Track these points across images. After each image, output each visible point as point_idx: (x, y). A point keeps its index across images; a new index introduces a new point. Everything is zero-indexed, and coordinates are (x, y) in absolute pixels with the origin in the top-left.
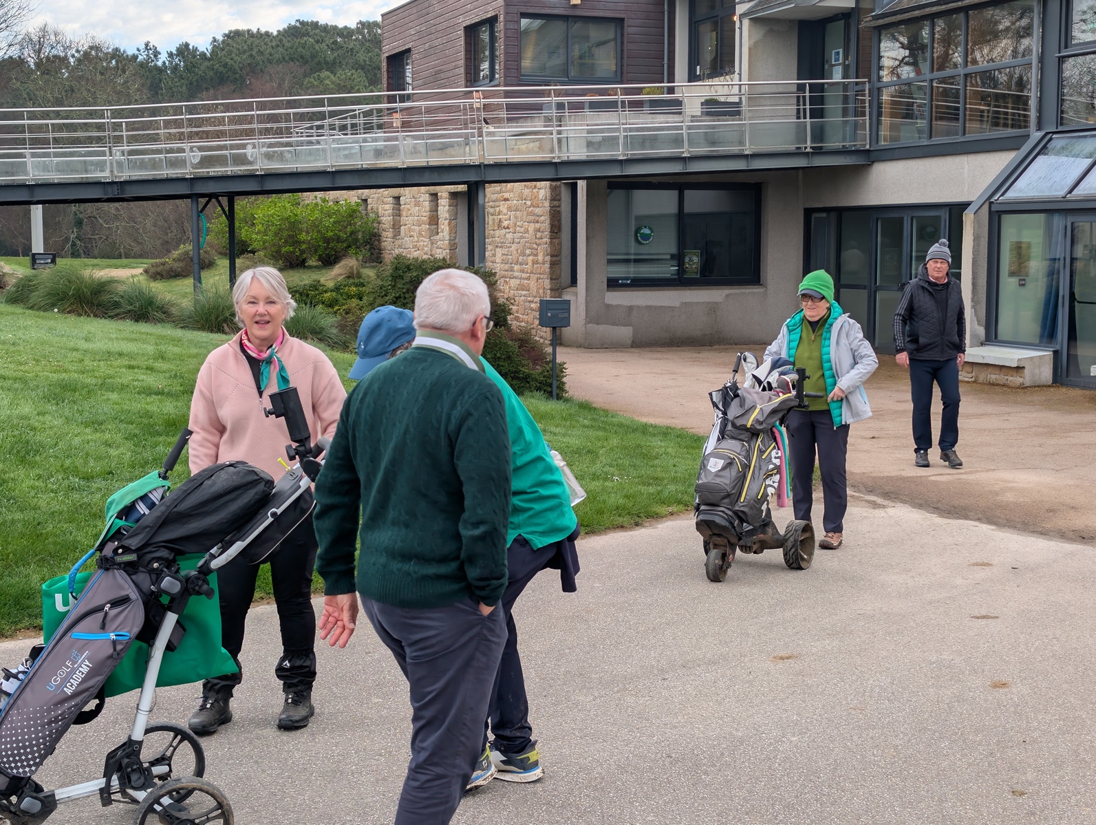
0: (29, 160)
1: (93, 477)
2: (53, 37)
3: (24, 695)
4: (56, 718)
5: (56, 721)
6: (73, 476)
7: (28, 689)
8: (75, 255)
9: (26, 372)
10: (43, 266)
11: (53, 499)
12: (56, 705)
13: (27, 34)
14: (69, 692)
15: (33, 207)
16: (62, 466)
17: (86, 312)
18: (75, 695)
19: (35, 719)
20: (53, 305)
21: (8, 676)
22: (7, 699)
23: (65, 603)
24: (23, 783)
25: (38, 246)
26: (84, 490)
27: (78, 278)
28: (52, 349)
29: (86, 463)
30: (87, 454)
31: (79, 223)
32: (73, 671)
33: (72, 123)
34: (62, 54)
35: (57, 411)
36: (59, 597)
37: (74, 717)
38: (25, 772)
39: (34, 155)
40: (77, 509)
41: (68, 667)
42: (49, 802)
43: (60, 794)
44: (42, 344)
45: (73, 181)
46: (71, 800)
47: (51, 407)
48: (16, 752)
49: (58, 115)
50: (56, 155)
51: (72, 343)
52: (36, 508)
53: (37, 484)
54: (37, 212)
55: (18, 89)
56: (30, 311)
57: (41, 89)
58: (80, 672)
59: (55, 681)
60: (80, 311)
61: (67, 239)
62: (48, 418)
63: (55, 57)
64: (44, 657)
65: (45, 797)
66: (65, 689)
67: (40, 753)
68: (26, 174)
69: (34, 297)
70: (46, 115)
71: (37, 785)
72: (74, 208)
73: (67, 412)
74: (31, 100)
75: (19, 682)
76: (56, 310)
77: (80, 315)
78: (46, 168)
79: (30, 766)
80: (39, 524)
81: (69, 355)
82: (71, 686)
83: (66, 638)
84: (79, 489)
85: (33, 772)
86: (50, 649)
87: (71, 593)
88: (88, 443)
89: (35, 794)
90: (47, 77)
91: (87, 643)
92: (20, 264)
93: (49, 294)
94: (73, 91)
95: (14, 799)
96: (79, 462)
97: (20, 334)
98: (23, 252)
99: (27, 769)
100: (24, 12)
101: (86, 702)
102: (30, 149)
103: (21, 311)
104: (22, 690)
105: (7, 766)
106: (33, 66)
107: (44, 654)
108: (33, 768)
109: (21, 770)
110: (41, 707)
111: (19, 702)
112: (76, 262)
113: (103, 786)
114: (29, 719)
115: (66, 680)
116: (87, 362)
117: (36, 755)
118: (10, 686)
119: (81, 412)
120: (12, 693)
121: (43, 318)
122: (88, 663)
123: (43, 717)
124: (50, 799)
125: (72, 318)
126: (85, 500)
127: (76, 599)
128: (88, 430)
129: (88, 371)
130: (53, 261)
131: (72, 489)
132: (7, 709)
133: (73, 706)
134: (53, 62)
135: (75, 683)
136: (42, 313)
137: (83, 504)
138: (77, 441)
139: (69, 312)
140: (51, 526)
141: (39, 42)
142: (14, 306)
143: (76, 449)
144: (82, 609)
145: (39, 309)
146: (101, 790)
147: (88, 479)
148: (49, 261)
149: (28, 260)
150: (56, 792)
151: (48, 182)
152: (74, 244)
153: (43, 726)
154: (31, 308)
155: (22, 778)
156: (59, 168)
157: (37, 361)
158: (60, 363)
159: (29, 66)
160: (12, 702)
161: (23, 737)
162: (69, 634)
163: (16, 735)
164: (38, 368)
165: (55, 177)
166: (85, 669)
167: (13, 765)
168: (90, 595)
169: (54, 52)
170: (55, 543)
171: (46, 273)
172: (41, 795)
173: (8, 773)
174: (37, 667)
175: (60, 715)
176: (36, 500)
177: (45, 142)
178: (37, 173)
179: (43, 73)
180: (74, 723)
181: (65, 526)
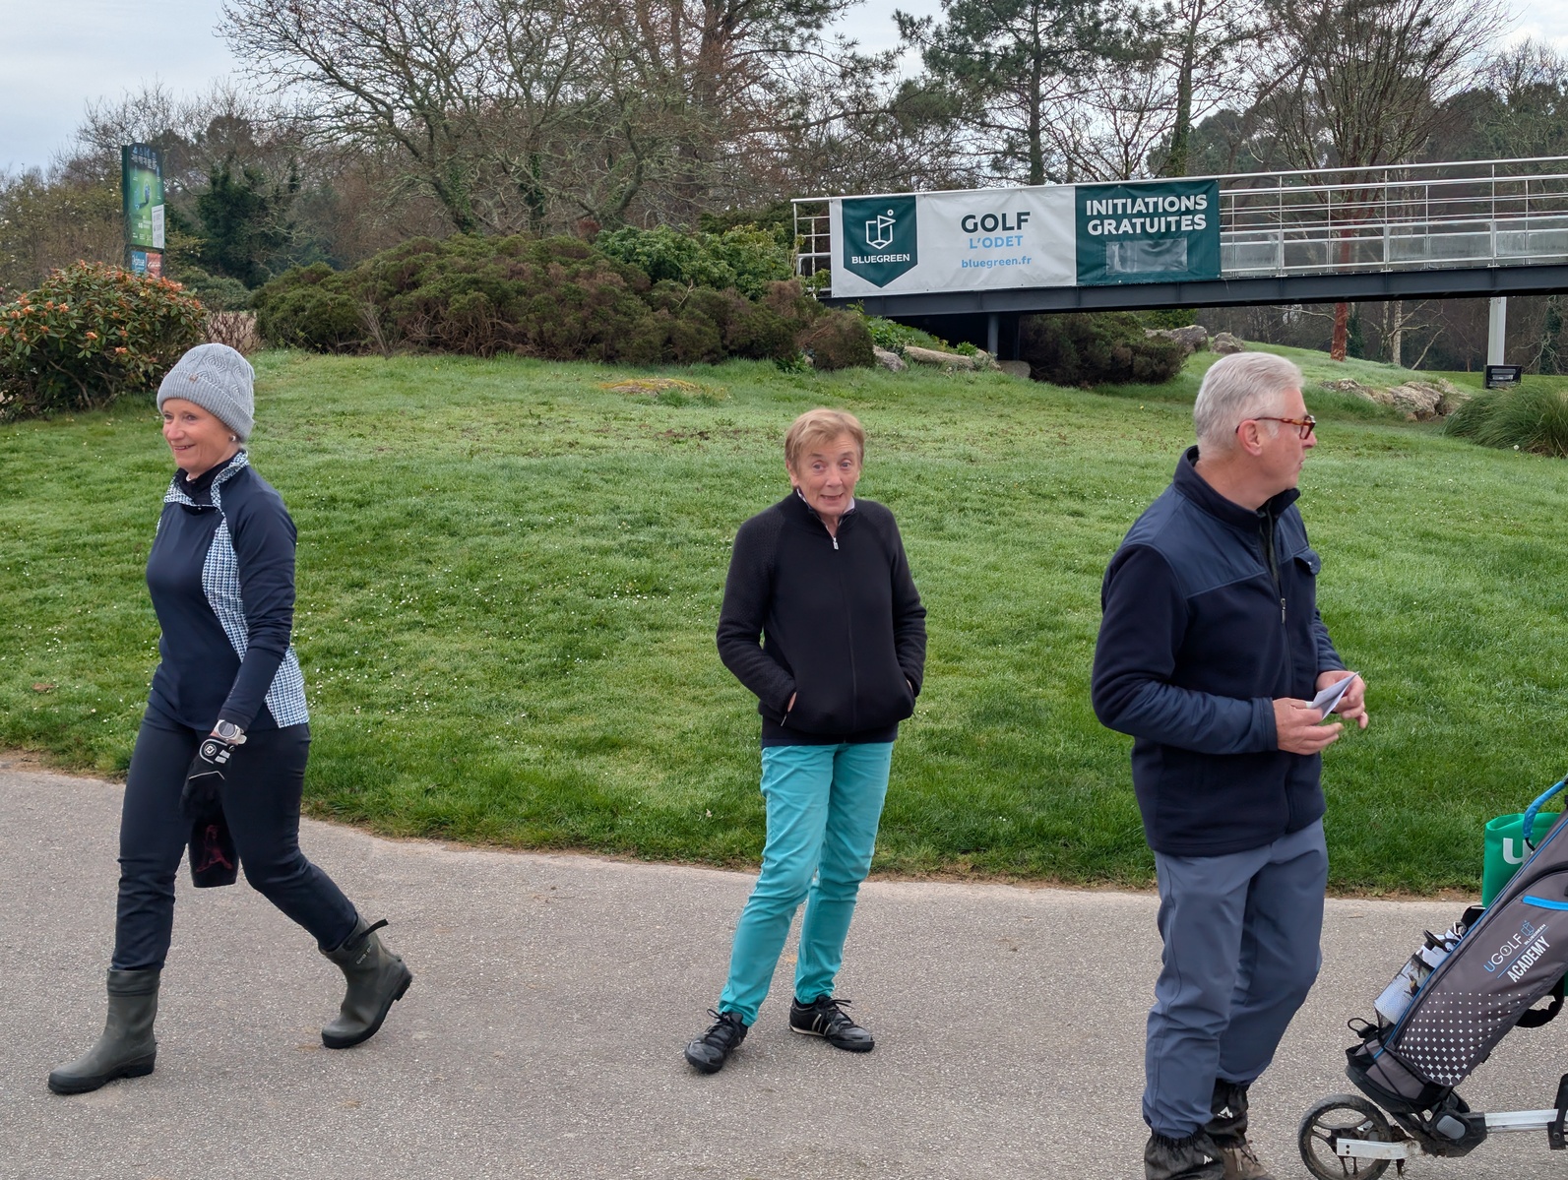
0: (1494, 234)
1: (1557, 686)
2: (1537, 58)
3: (1451, 973)
4: (1495, 1011)
5: (1494, 1016)
6: (1528, 681)
7: (1457, 966)
8: (1546, 370)
9: (1470, 531)
10: (1502, 384)
11: (1498, 711)
12: (1495, 992)
13: (1503, 56)
14: (1514, 978)
15: (1493, 300)
16: (1514, 666)
17: (1559, 451)
18: (1523, 983)
19: (1465, 1008)
20: (1513, 440)
21: (1432, 943)
22: (1427, 974)
23: (1517, 852)
24: (1443, 1094)
25: (1496, 356)
26: (1543, 704)
27: (1551, 403)
28: (1508, 501)
29: (1549, 665)
30: (1551, 653)
31: (1556, 325)
32: (1522, 950)
33: (1556, 180)
34: (1549, 82)
35: (1510, 589)
36: (1508, 843)
37: (1519, 1014)
38: (1445, 1079)
39: (1501, 226)
40: (1531, 728)
41: (1515, 943)
42: (1477, 1129)
43: (1493, 1120)
44: (1495, 493)
45: (1553, 262)
46: (1506, 1130)
47: (1503, 583)
48: (1444, 1050)
49: (1536, 168)
50: (1533, 225)
51: (1537, 494)
52: (1474, 722)
53: (1477, 687)
54: (1499, 307)
55: (1482, 134)
56: (1480, 448)
57: (1515, 133)
58: (1532, 952)
59: (1496, 960)
60: (1551, 449)
61: (1536, 348)
62: (1498, 597)
63: (1539, 85)
64: (1482, 924)
65: (1472, 1120)
66: (1509, 973)
67: (1468, 1056)
68: (1488, 252)
69: (1487, 428)
70: (1519, 169)
71: (1460, 1101)
72: (1549, 302)
73: (1524, 591)
74: (1499, 149)
75: (1445, 954)
76: (1516, 447)
77: (1550, 455)
78: (1516, 244)
79: (1453, 1072)
80: (1477, 744)
81: (1532, 510)
82: (1518, 970)
83: (1515, 902)
84: (1538, 701)
85: (1457, 1082)
86: (1491, 914)
87: (1527, 840)
88: (1553, 637)
89: (1457, 1114)
90: (1524, 115)
91: (1545, 914)
92: (1467, 382)
93: (1508, 423)
94: (1560, 133)
95: (1428, 1115)
96: (1539, 663)
97: (1464, 478)
98: (1471, 365)
99: (1449, 1076)
100: (1501, 24)
101: (1538, 997)
102: (1496, 217)
103: (1467, 446)
104: (1450, 964)
105: (1422, 1066)
106: (1505, 100)
107: (1483, 920)
108: (1458, 1076)
109: (1441, 1076)
110: (1475, 993)
111: (1444, 981)
112: (1550, 380)
113: (1554, 1119)
114: (1456, 1007)
115: (1511, 960)
116: (1557, 522)
117: (1464, 1058)
118: (1435, 958)
119: (1545, 593)
120: (1435, 966)
121: (1496, 457)
122: (1544, 942)
123: (1475, 1008)
124: (1478, 1124)
125: (1538, 460)
126: (1545, 717)
127: (1533, 849)
128: (1554, 619)
129: (1558, 535)
130: (1517, 378)
131: (1526, 699)
132: (1427, 988)
133: (1520, 999)
134: (1535, 93)
135: (1524, 967)
136: (1496, 450)
137: (1541, 722)
138: (1537, 632)
139: (1534, 451)
140: (1494, 749)
141: (1518, 65)
142: (1457, 439)
143: (1534, 643)
144: (1540, 862)
145: (1492, 445)
146: (1550, 1125)
147: (1550, 688)
148: (1511, 377)
149: (1480, 376)
150: (1487, 1116)
151: (1518, 264)
152: (1545, 355)
153: (1475, 1020)
154: (1482, 443)
155: (1442, 1088)
156: (1536, 244)
157: (1486, 517)
158: (1519, 522)
159: (1500, 101)
160: (1434, 979)
161: (1447, 1031)
162: (1519, 897)
163: (1438, 1026)
164: (1488, 527)
165: (1529, 257)
166: (1539, 950)
167: (1430, 1067)
168: (1553, 844)
169: (1538, 79)
170: (1498, 773)
171: (1505, 394)
172: (1466, 1116)
173: (1424, 1078)
174: (1472, 936)
175: (1500, 1008)
176: (1475, 710)
177: (1517, 208)
178: (1503, 252)
179: (1519, 111)
180: (1518, 1024)
181: (1514, 750)
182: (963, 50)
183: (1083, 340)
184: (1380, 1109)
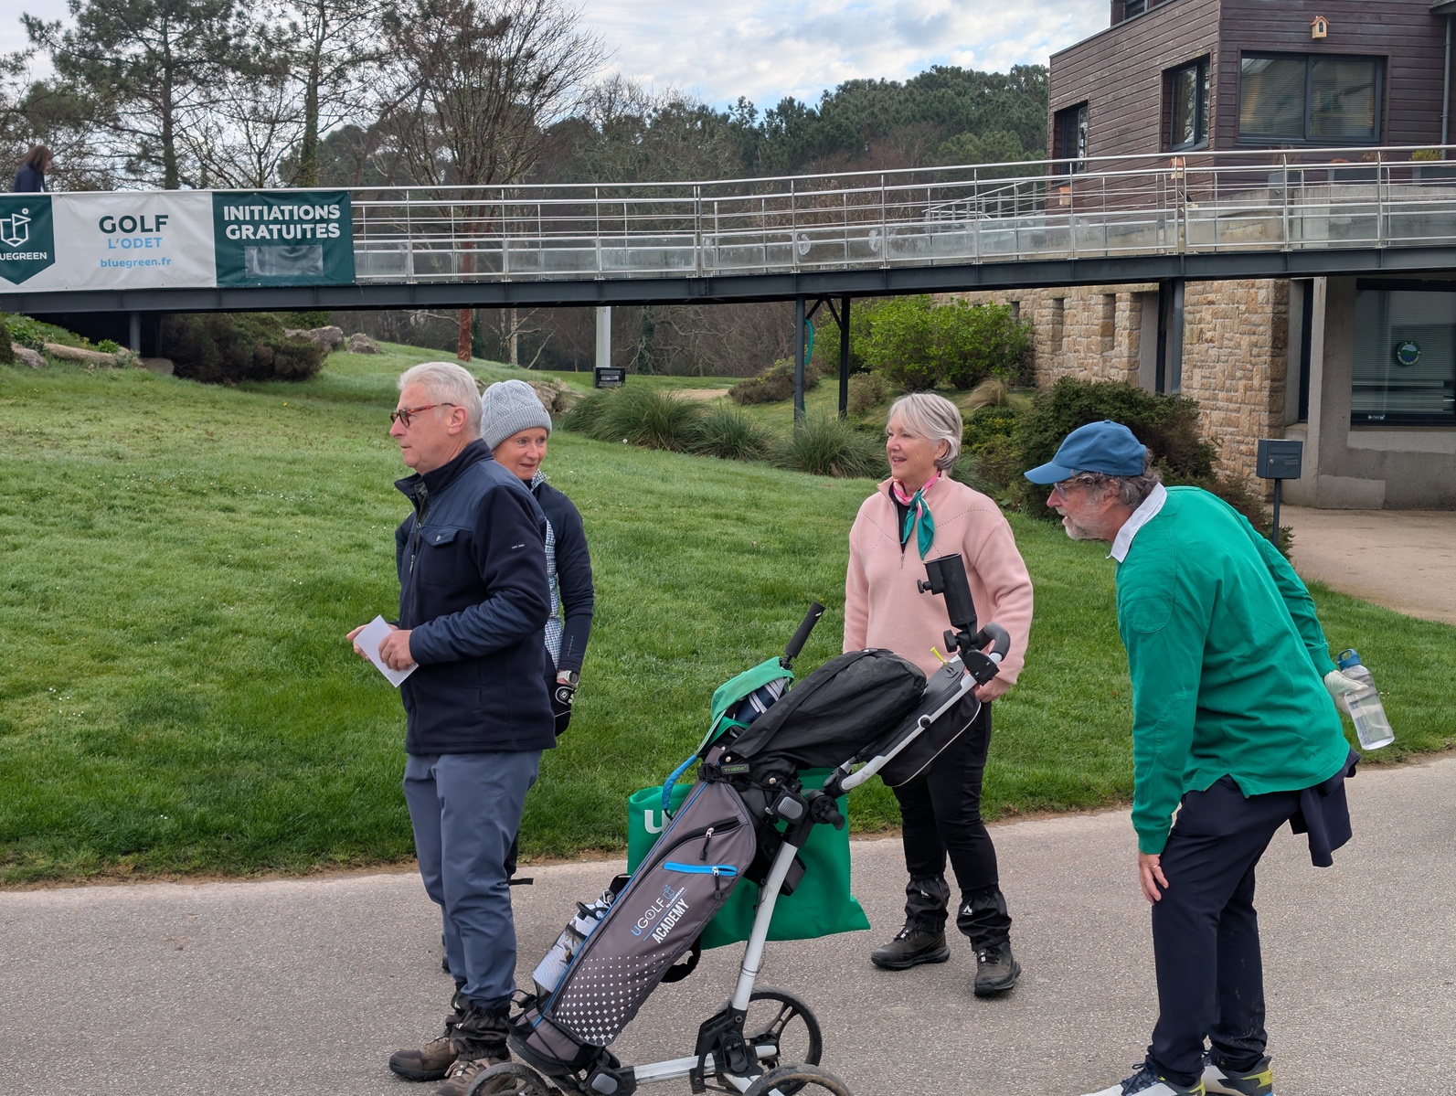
0: (599, 250)
1: (673, 657)
2: (626, 93)
3: (602, 939)
4: (642, 972)
5: (641, 977)
6: (649, 654)
7: (607, 932)
8: (643, 370)
9: (591, 518)
10: (610, 384)
11: (625, 683)
12: (641, 955)
13: (597, 91)
14: (658, 939)
15: (599, 309)
16: (636, 640)
17: (661, 444)
18: (666, 944)
19: (615, 972)
20: (622, 435)
21: (584, 913)
22: (581, 943)
23: (657, 823)
24: (596, 1054)
25: (604, 358)
26: (663, 674)
27: (653, 401)
28: (622, 490)
29: (665, 638)
30: (666, 627)
31: (650, 330)
32: (665, 913)
33: (646, 203)
34: (637, 114)
35: (629, 570)
36: (649, 814)
37: (663, 972)
38: (599, 1040)
39: (605, 243)
40: (653, 697)
41: (658, 907)
42: (627, 1082)
43: (641, 1072)
44: (610, 483)
45: (651, 277)
46: (655, 1082)
47: (622, 565)
48: (597, 1012)
49: (628, 192)
50: (632, 243)
51: (646, 484)
52: (604, 694)
53: (605, 662)
54: (604, 316)
55: (581, 159)
56: (594, 441)
57: (609, 158)
58: (673, 914)
59: (642, 925)
60: (655, 442)
61: (634, 350)
62: (619, 578)
63: (627, 117)
64: (629, 892)
65: (622, 1074)
66: (654, 935)
67: (619, 1016)
68: (593, 265)
69: (600, 423)
70: (614, 192)
71: (612, 1057)
72: (643, 310)
73: (642, 572)
74: (596, 172)
75: (596, 922)
76: (625, 441)
77: (654, 448)
78: (618, 260)
79: (606, 1033)
80: (607, 714)
81: (643, 498)
82: (662, 932)
83: (657, 869)
84: (657, 672)
85: (609, 1041)
86: (636, 881)
87: (666, 810)
88: (667, 612)
89: (610, 1070)
90: (617, 143)
91: (684, 877)
92: (578, 381)
93: (617, 420)
94: (648, 160)
95: (583, 1074)
96: (656, 636)
97: (583, 470)
98: (579, 365)
99: (603, 1037)
100: (597, 61)
101: (680, 955)
102: (600, 235)
103: (583, 441)
104: (601, 931)
105: (578, 1030)
106: (600, 129)
107: (629, 887)
108: (610, 1036)
109: (595, 1037)
110: (624, 957)
111: (596, 948)
112: (648, 380)
113: (695, 1066)
114: (607, 971)
115: (655, 923)
116: (664, 508)
117: (615, 1019)
118: (586, 926)
119: (659, 573)
120: (587, 934)
121: (610, 450)
122: (683, 904)
123: (624, 970)
124: (629, 1078)
125: (644, 452)
126: (664, 686)
127: (671, 819)
128: (667, 596)
129: (667, 520)
130: (622, 379)
131: (647, 670)
132: (581, 956)
133: (663, 958)
134: (625, 124)
135: (667, 929)
136: (608, 444)
137: (662, 691)
138: (653, 609)
139: (641, 444)
140: (622, 717)
141: (610, 98)
142: (574, 434)
143: (652, 619)
144: (679, 830)
145: (604, 439)
146: (692, 1071)
147: (667, 659)
148: (617, 378)
149: (590, 376)
150: (636, 1069)
151: (621, 277)
152: (642, 357)
153: (625, 982)
154: (595, 437)
155: (595, 1048)
156: (636, 260)
157: (605, 505)
158: (633, 509)
159: (595, 129)
160: (587, 947)
161: (600, 995)
162: (661, 864)
163: (591, 990)
164: (607, 515)
165: (629, 271)
166: (679, 911)
167: (585, 1030)
168: (689, 813)
169: (627, 111)
170: (627, 740)
171: (614, 393)
172: (617, 1072)
173: (579, 1040)
174: (619, 903)
175: (647, 969)
176: (604, 682)
177: (618, 227)
178: (607, 266)
179: (612, 139)
180: (665, 980)
181: (640, 718)
182: (94, 56)
183: (225, 339)
184: (539, 1072)
